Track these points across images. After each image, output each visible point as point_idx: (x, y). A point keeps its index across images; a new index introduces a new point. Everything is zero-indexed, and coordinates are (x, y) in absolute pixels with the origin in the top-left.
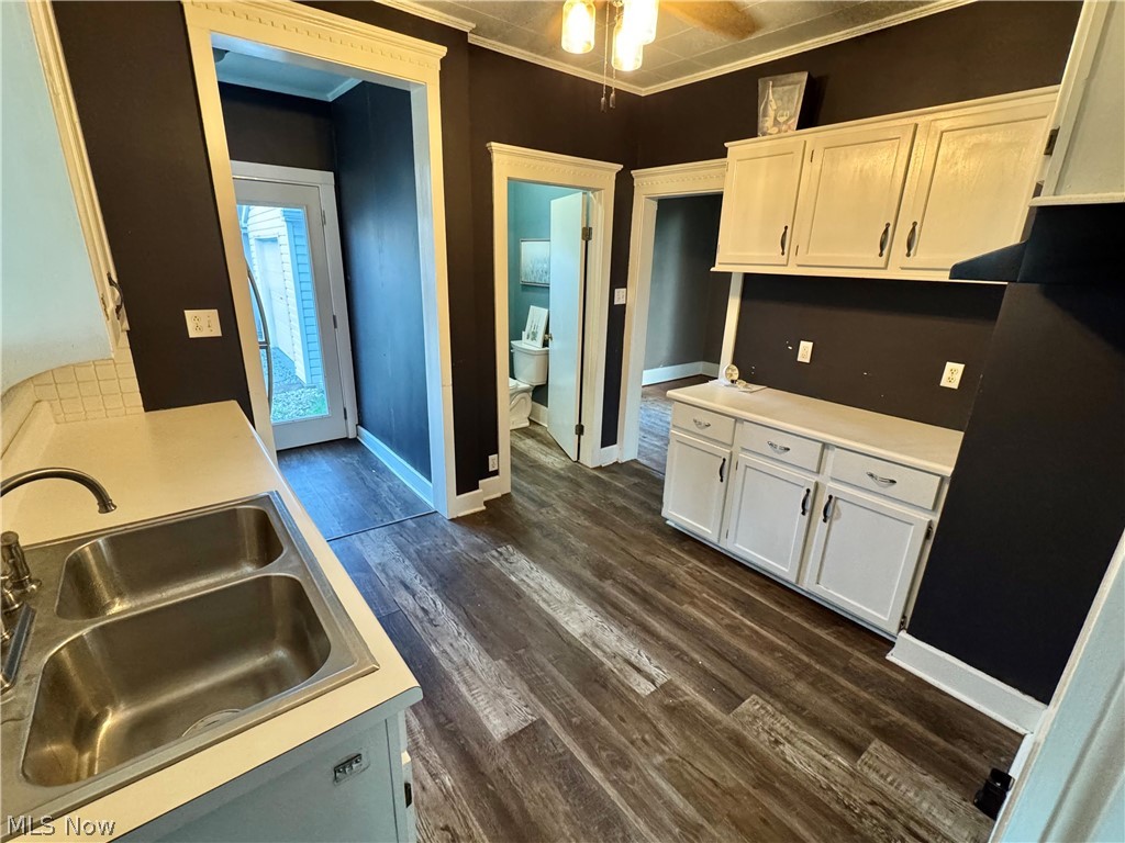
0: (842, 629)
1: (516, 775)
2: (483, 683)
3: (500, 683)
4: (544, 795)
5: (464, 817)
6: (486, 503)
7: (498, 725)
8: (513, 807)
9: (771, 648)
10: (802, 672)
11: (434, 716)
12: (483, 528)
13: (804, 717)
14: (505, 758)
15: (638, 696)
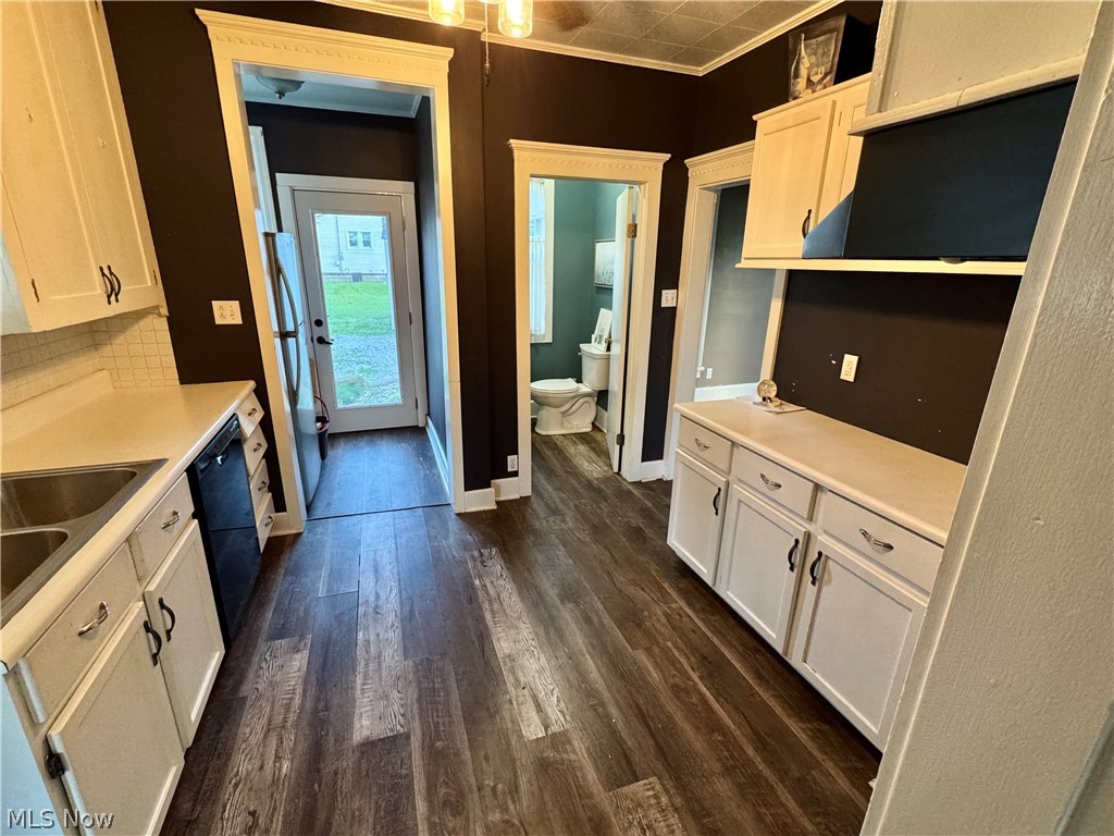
0: (827, 728)
1: (346, 783)
2: (380, 680)
3: (395, 685)
4: (357, 813)
5: (275, 809)
6: (498, 503)
7: (366, 724)
8: (322, 815)
9: (712, 725)
10: (735, 766)
11: (318, 700)
12: (482, 527)
13: (703, 825)
14: (348, 763)
15: (521, 736)
